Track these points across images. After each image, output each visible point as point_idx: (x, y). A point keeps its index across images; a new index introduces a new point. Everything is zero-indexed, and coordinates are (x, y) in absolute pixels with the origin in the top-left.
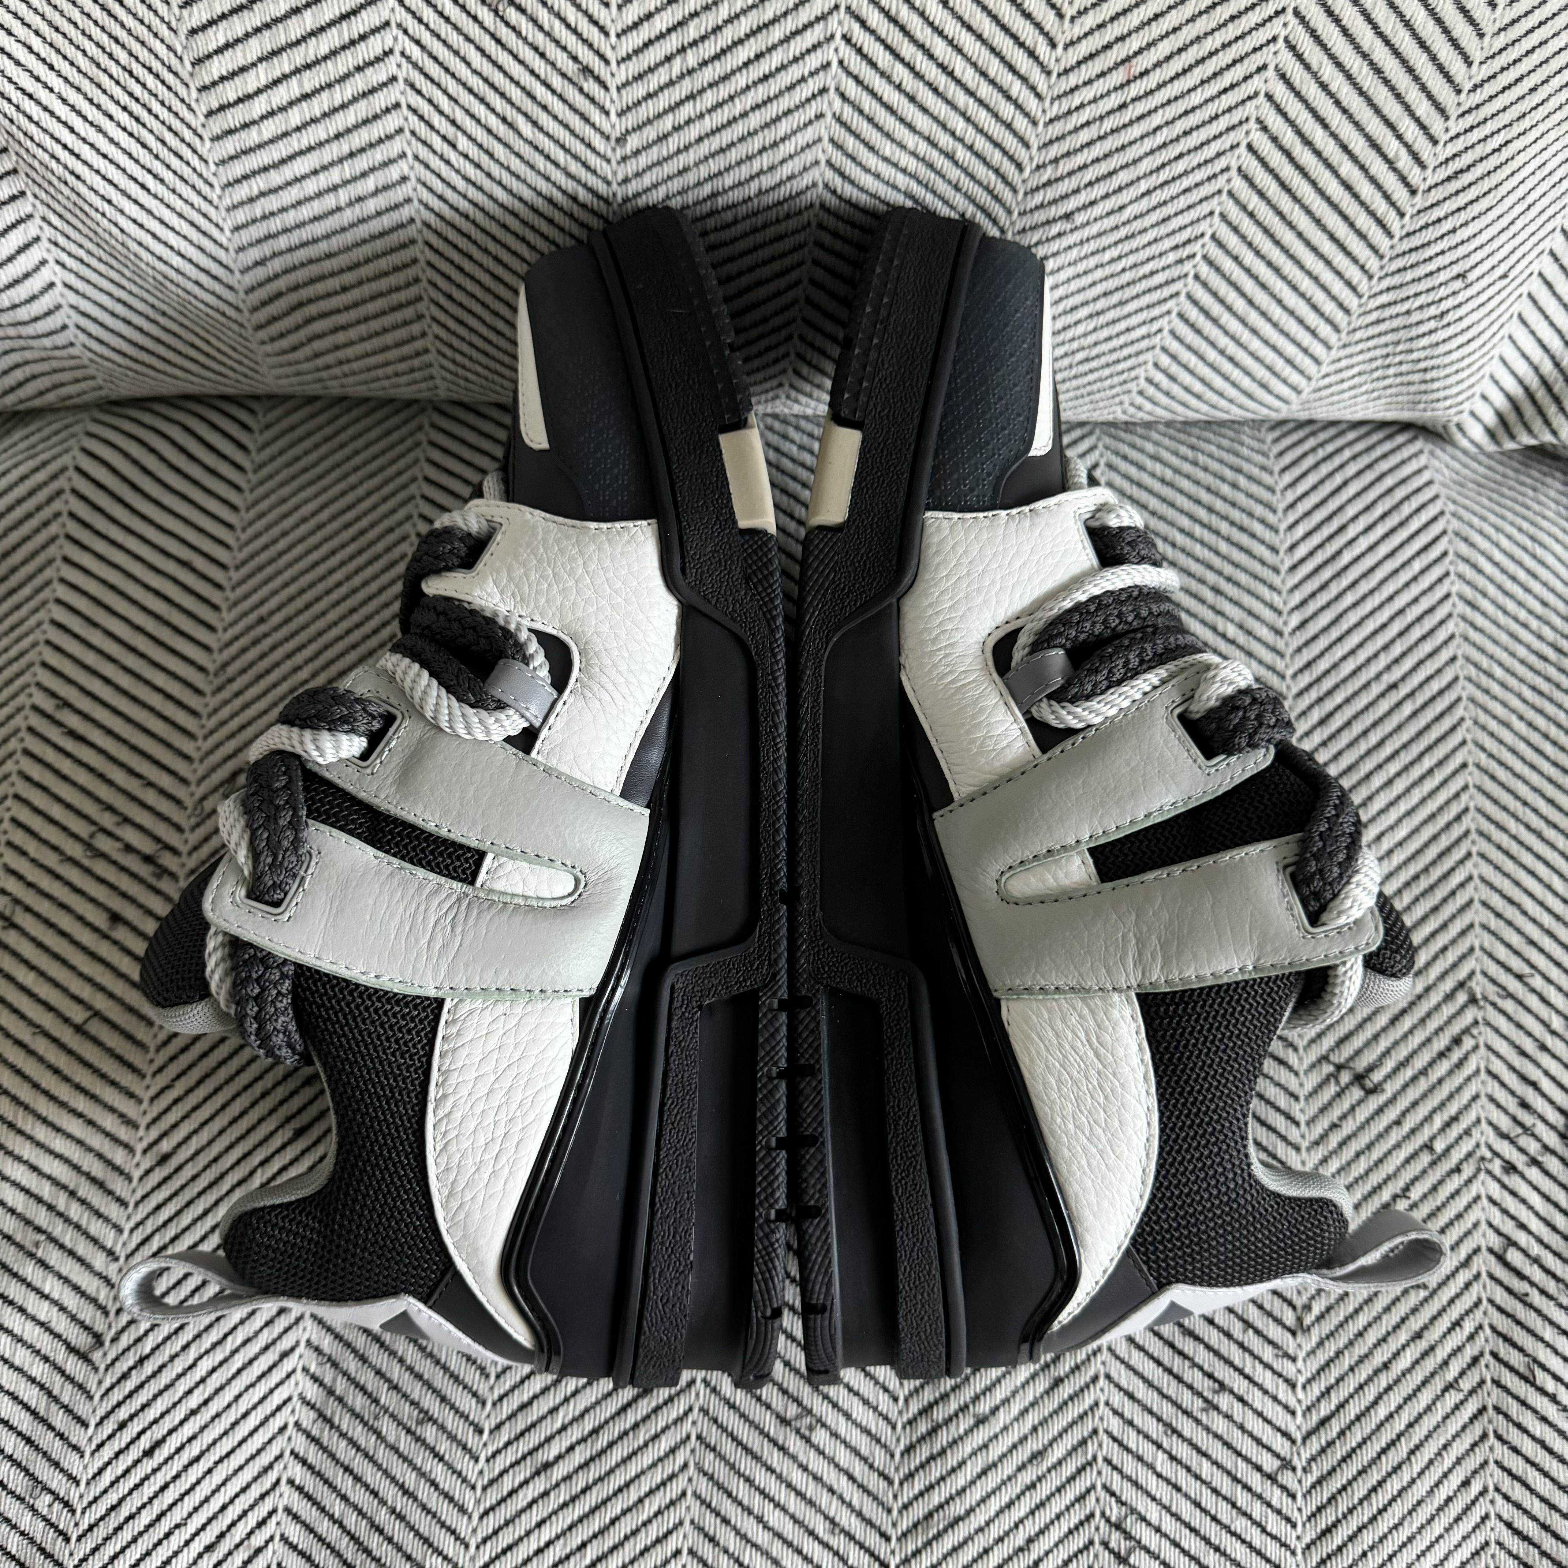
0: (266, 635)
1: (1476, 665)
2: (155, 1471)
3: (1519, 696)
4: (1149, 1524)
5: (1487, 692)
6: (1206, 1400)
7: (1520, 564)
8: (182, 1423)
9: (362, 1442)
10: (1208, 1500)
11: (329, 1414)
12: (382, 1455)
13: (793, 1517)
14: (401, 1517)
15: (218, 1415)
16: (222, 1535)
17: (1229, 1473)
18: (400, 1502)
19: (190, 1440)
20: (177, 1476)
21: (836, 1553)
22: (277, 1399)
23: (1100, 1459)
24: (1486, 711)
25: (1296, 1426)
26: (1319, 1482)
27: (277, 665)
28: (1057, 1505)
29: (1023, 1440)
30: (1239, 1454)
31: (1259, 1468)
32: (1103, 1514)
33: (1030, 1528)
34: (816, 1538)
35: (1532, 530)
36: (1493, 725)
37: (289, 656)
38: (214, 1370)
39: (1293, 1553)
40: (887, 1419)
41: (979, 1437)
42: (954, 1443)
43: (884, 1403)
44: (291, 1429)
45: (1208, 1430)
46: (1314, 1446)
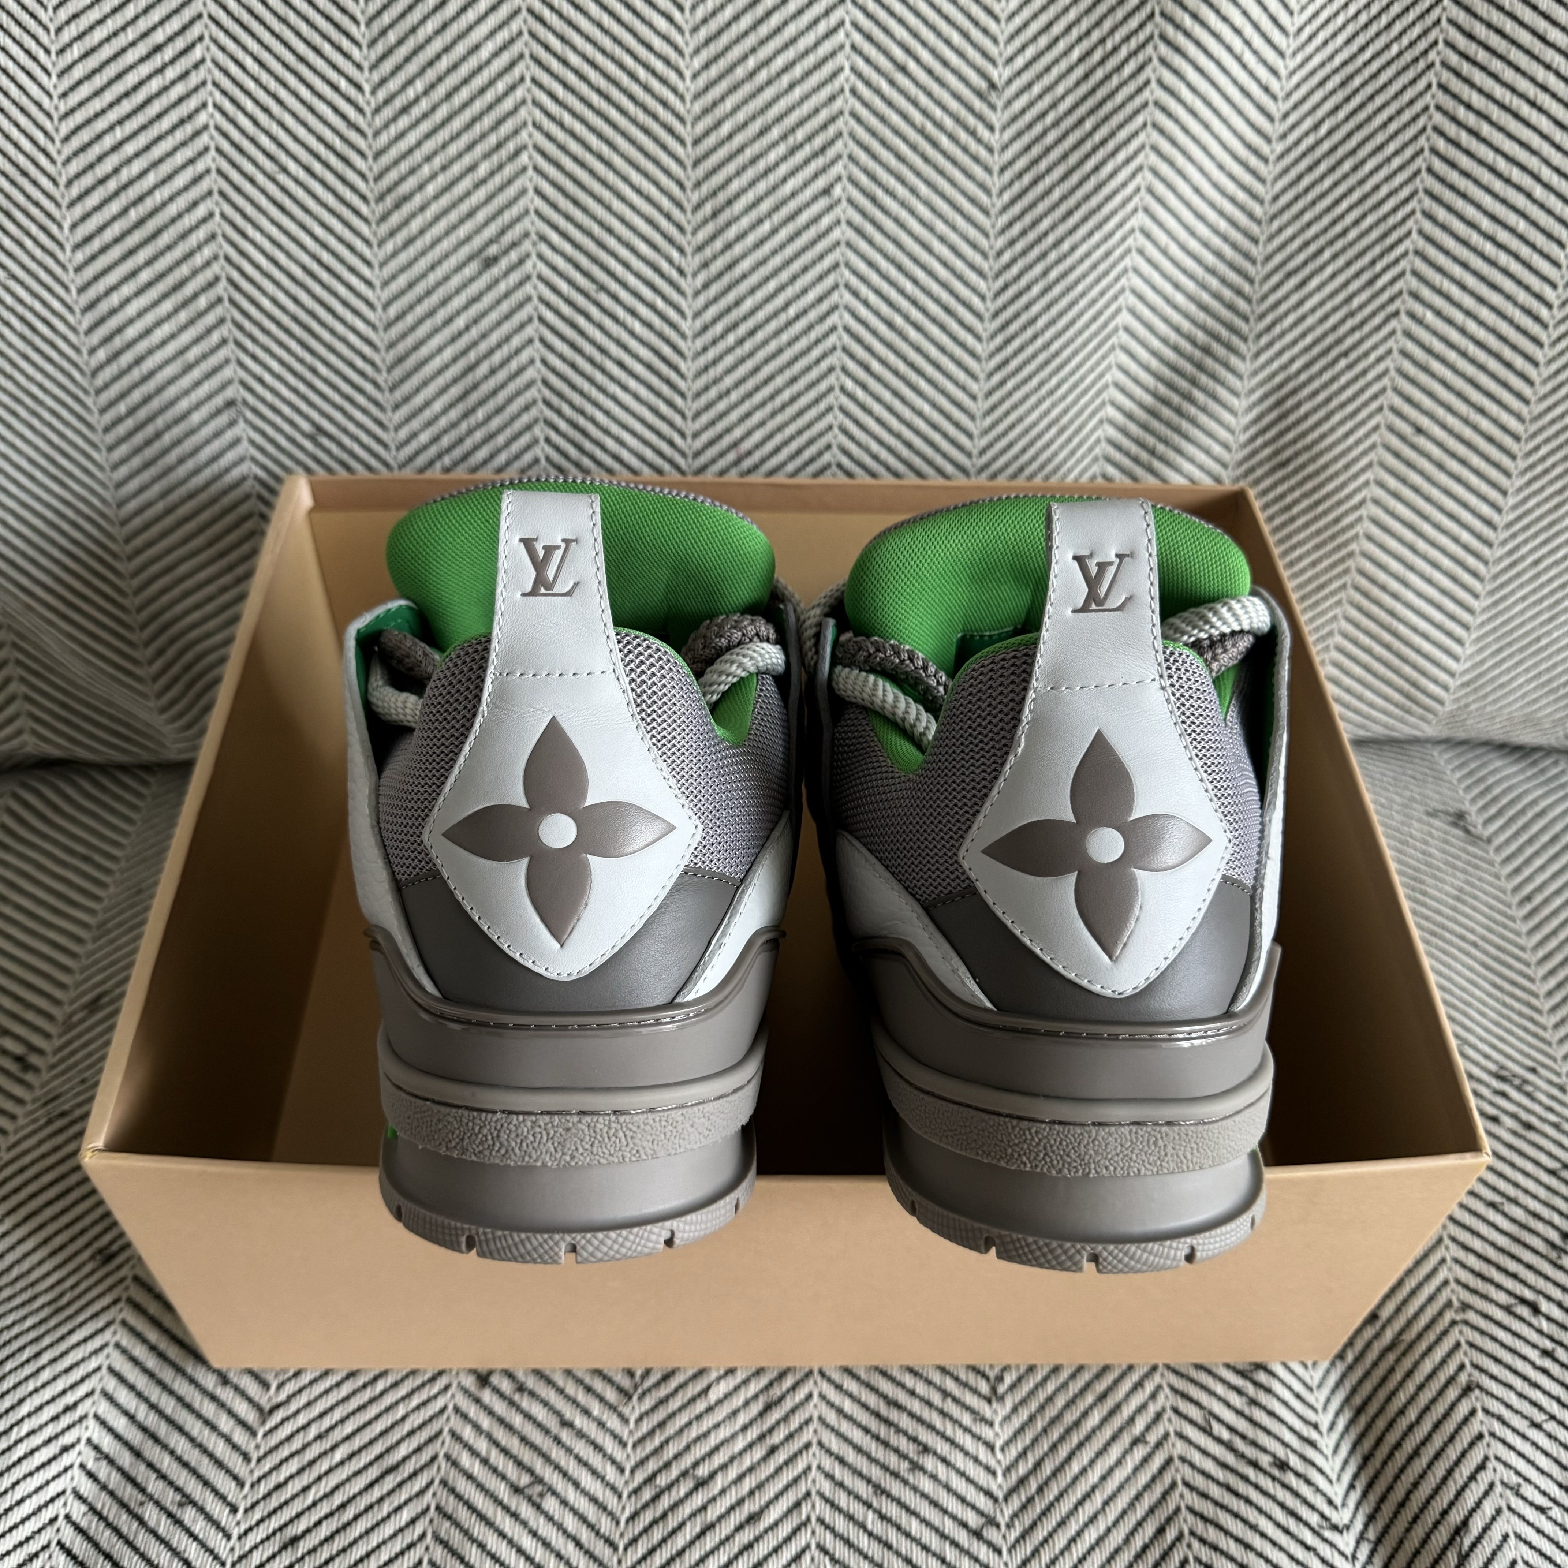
6: (911, 1462)
11: (99, 1507)
22: (51, 1491)
23: (813, 1520)
25: (998, 1485)
26: (1023, 1536)
29: (740, 1502)
30: (945, 1512)
31: (964, 1525)
40: (613, 1489)
41: (698, 1500)
42: (674, 1507)
43: (611, 1474)
44: (61, 1521)
45: (915, 1489)
46: (1015, 1503)
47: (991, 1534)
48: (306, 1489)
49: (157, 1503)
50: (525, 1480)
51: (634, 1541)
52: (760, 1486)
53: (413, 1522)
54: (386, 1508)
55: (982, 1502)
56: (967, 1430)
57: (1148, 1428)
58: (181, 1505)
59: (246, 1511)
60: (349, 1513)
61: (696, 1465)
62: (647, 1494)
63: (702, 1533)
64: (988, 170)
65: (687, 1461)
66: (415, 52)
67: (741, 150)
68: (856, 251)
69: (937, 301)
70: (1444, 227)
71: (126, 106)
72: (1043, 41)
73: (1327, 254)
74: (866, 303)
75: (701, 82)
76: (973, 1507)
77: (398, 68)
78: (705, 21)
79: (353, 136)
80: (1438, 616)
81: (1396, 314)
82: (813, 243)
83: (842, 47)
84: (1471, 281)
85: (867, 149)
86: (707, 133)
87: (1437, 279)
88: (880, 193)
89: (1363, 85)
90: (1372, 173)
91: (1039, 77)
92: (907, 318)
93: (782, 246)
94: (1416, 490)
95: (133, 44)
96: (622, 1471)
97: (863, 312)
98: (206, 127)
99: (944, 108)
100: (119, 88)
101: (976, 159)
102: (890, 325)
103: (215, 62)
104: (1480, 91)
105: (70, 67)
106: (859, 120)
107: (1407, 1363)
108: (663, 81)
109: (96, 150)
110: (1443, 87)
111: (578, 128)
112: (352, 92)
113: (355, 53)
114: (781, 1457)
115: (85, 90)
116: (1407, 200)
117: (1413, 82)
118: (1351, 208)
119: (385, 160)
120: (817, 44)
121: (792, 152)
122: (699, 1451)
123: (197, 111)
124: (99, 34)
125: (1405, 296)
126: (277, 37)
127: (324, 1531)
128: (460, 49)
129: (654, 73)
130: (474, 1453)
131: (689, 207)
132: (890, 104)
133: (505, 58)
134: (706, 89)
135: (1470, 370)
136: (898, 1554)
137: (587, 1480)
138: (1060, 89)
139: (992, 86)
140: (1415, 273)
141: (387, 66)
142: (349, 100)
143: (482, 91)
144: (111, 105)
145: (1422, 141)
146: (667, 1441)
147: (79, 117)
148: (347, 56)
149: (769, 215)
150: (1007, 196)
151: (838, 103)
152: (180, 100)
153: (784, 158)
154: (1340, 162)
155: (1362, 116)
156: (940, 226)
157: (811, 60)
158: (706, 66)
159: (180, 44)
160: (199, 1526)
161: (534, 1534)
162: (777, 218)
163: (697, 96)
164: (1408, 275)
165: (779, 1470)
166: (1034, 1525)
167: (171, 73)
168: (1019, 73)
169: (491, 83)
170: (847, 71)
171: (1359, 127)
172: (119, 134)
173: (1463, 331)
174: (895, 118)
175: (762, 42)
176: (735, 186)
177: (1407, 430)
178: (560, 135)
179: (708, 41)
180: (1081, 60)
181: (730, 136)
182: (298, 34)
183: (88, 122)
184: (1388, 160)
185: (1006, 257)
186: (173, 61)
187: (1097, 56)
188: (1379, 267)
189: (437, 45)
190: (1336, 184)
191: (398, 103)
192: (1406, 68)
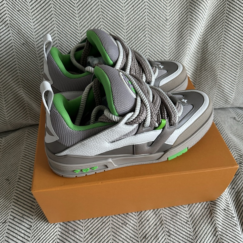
4: (172, 231)
6: (176, 214)
8: (43, 235)
9: (67, 235)
11: (62, 232)
12: (70, 236)
13: (125, 236)
21: (132, 241)
22: (55, 231)
23: (164, 223)
25: (188, 216)
28: (160, 230)
29: (153, 223)
30: (182, 220)
31: (184, 222)
32: (166, 230)
33: (157, 234)
39: (191, 232)
40: (136, 222)
41: (148, 223)
42: (145, 224)
43: (135, 220)
44: (57, 235)
45: (177, 218)
46: (191, 218)
47: (188, 223)
48: (92, 226)
49: (71, 231)
50: (123, 222)
51: (140, 229)
52: (156, 220)
53: (108, 229)
54: (104, 228)
55: (186, 219)
56: (182, 209)
57: (207, 206)
58: (75, 231)
59: (84, 230)
60: (99, 229)
61: (147, 218)
62: (140, 223)
63: (149, 227)
64: (167, 31)
65: (145, 217)
66: (85, 18)
67: (132, 30)
68: (149, 44)
69: (161, 50)
70: (227, 36)
71: (43, 27)
72: (173, 13)
73: (211, 40)
74: (151, 51)
75: (127, 21)
76: (185, 219)
77: (83, 21)
78: (127, 12)
79: (77, 31)
80: (229, 90)
81: (221, 48)
82: (143, 43)
83: (146, 15)
84: (231, 43)
85: (150, 29)
86: (128, 28)
87: (226, 43)
88: (152, 36)
89: (215, 16)
90: (216, 29)
91: (173, 18)
92: (157, 53)
93: (139, 44)
94: (225, 73)
95: (43, 18)
96: (136, 220)
97: (151, 52)
98: (55, 30)
99: (161, 23)
100: (42, 25)
101: (165, 30)
102: (154, 54)
103: (56, 21)
104: (232, 16)
105: (34, 22)
106: (149, 25)
107: (239, 194)
108: (121, 21)
109: (40, 34)
110: (226, 16)
111: (109, 28)
112: (76, 24)
113: (76, 18)
114: (158, 215)
115: (37, 25)
116: (222, 32)
117: (222, 16)
118: (214, 34)
119: (82, 34)
120: (142, 15)
121: (140, 30)
122: (147, 216)
123: (54, 28)
124: (38, 17)
125: (222, 46)
126: (65, 17)
127: (96, 232)
128: (92, 17)
129: (120, 20)
130: (115, 219)
131: (126, 39)
132: (153, 23)
133: (98, 18)
134: (127, 22)
135: (231, 55)
136: (176, 227)
137: (132, 221)
138: (176, 19)
139: (167, 19)
140: (223, 42)
141: (81, 20)
142: (76, 25)
143: (95, 23)
144: (41, 27)
145: (224, 24)
146: (142, 215)
147: (36, 29)
148: (75, 19)
149: (137, 40)
150: (170, 35)
151: (146, 23)
152: (51, 26)
153: (139, 31)
154: (212, 27)
155: (215, 21)
156: (161, 40)
157: (142, 17)
158: (127, 19)
159: (50, 18)
160: (78, 233)
161: (126, 230)
162: (138, 40)
163: (126, 23)
164: (222, 43)
165: (158, 217)
166: (194, 221)
167: (49, 22)
168: (170, 18)
169: (96, 22)
170: (147, 19)
171: (214, 22)
172: (43, 31)
173: (230, 50)
174: (154, 25)
175: (135, 15)
176: (132, 36)
177: (223, 64)
178: (107, 29)
179: (127, 15)
180: (179, 15)
181: (131, 29)
182: (68, 16)
183: (38, 30)
184: (219, 27)
185: (170, 43)
186: (49, 21)
187: (181, 15)
188: (218, 42)
189: (88, 17)
190: (211, 30)
191: (83, 26)
192: (221, 14)
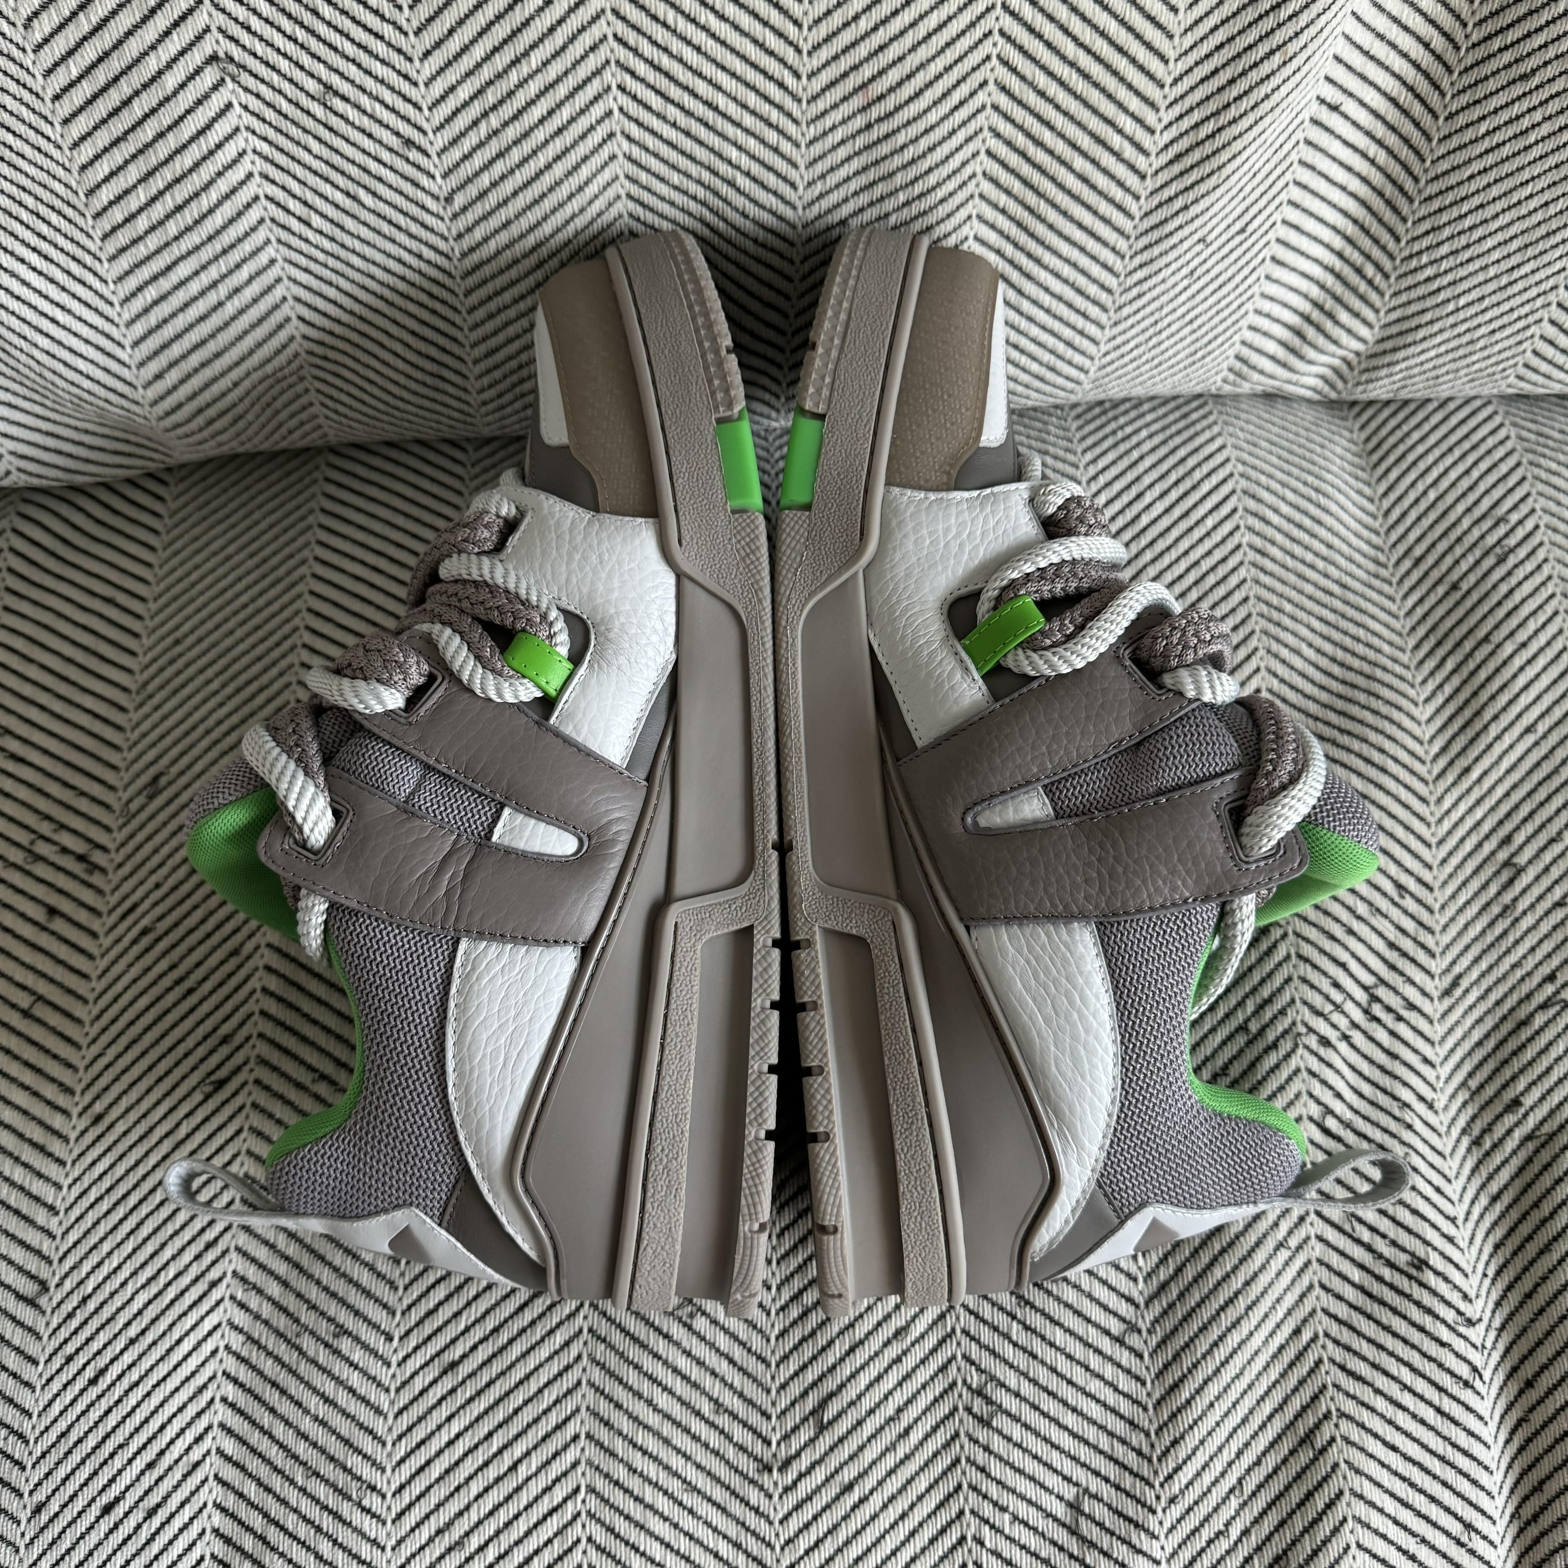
0: (180, 655)
1: (1267, 603)
2: (99, 1397)
3: (1308, 627)
4: (1008, 1390)
5: (1278, 624)
7: (1306, 513)
8: (122, 1352)
9: (286, 1359)
10: (1063, 1365)
11: (256, 1336)
12: (304, 1368)
13: (679, 1399)
14: (323, 1423)
15: (154, 1343)
16: (162, 1453)
17: (1081, 1339)
18: (322, 1410)
19: (130, 1367)
20: (120, 1401)
21: (722, 1432)
22: (207, 1325)
23: (958, 1331)
24: (1278, 640)
25: (1139, 1291)
26: (1163, 1342)
27: (191, 679)
28: (922, 1376)
29: (887, 1317)
30: (1089, 1321)
31: (1107, 1333)
32: (964, 1382)
33: (899, 1399)
34: (703, 1418)
35: (1317, 483)
36: (1285, 653)
37: (201, 671)
38: (150, 1302)
39: (1145, 1409)
40: (763, 1307)
44: (222, 1352)
46: (1157, 1308)
47: (1134, 1340)
48: (457, 1316)
49: (312, 1333)
53: (567, 1344)
54: (538, 1331)
55: (1124, 1308)
57: (1290, 1232)
58: (336, 1336)
59: (402, 1338)
60: (503, 1339)
62: (795, 1312)
76: (1115, 1314)
96: (769, 1288)
160: (357, 1355)
161: (688, 1354)
166: (1174, 1331)
